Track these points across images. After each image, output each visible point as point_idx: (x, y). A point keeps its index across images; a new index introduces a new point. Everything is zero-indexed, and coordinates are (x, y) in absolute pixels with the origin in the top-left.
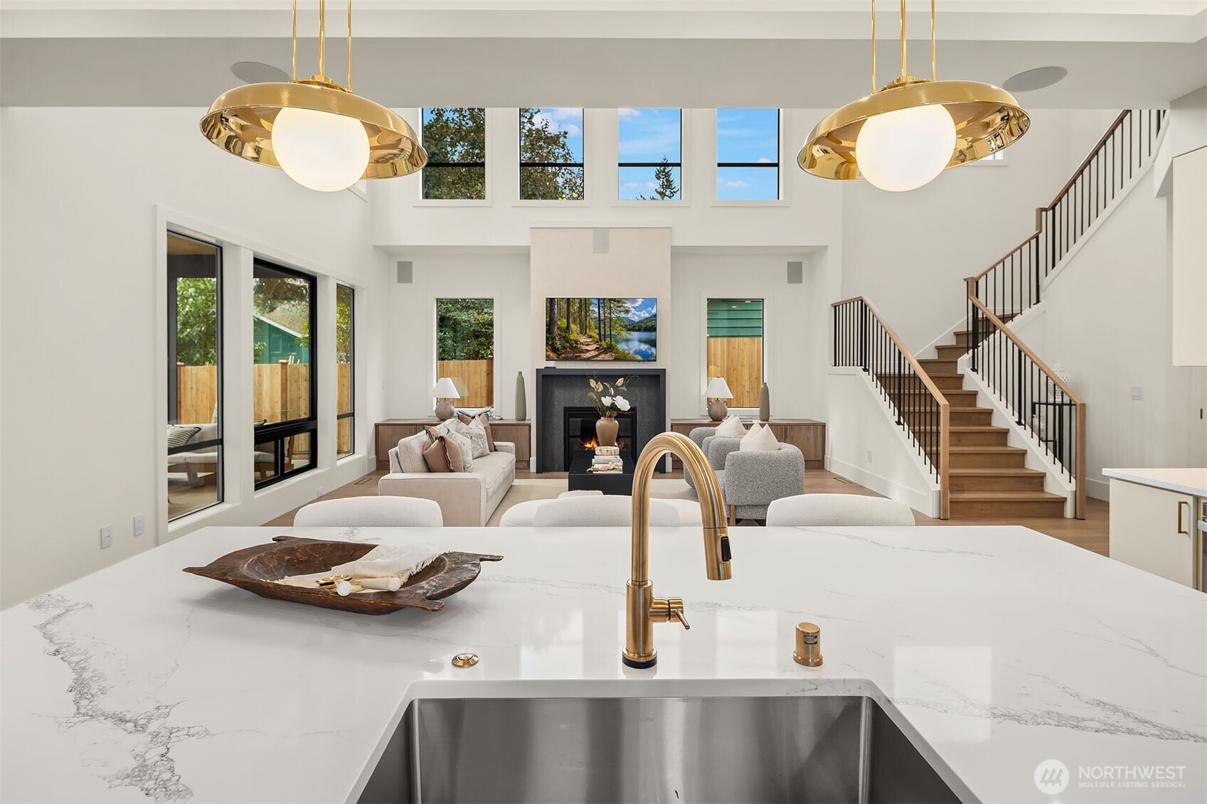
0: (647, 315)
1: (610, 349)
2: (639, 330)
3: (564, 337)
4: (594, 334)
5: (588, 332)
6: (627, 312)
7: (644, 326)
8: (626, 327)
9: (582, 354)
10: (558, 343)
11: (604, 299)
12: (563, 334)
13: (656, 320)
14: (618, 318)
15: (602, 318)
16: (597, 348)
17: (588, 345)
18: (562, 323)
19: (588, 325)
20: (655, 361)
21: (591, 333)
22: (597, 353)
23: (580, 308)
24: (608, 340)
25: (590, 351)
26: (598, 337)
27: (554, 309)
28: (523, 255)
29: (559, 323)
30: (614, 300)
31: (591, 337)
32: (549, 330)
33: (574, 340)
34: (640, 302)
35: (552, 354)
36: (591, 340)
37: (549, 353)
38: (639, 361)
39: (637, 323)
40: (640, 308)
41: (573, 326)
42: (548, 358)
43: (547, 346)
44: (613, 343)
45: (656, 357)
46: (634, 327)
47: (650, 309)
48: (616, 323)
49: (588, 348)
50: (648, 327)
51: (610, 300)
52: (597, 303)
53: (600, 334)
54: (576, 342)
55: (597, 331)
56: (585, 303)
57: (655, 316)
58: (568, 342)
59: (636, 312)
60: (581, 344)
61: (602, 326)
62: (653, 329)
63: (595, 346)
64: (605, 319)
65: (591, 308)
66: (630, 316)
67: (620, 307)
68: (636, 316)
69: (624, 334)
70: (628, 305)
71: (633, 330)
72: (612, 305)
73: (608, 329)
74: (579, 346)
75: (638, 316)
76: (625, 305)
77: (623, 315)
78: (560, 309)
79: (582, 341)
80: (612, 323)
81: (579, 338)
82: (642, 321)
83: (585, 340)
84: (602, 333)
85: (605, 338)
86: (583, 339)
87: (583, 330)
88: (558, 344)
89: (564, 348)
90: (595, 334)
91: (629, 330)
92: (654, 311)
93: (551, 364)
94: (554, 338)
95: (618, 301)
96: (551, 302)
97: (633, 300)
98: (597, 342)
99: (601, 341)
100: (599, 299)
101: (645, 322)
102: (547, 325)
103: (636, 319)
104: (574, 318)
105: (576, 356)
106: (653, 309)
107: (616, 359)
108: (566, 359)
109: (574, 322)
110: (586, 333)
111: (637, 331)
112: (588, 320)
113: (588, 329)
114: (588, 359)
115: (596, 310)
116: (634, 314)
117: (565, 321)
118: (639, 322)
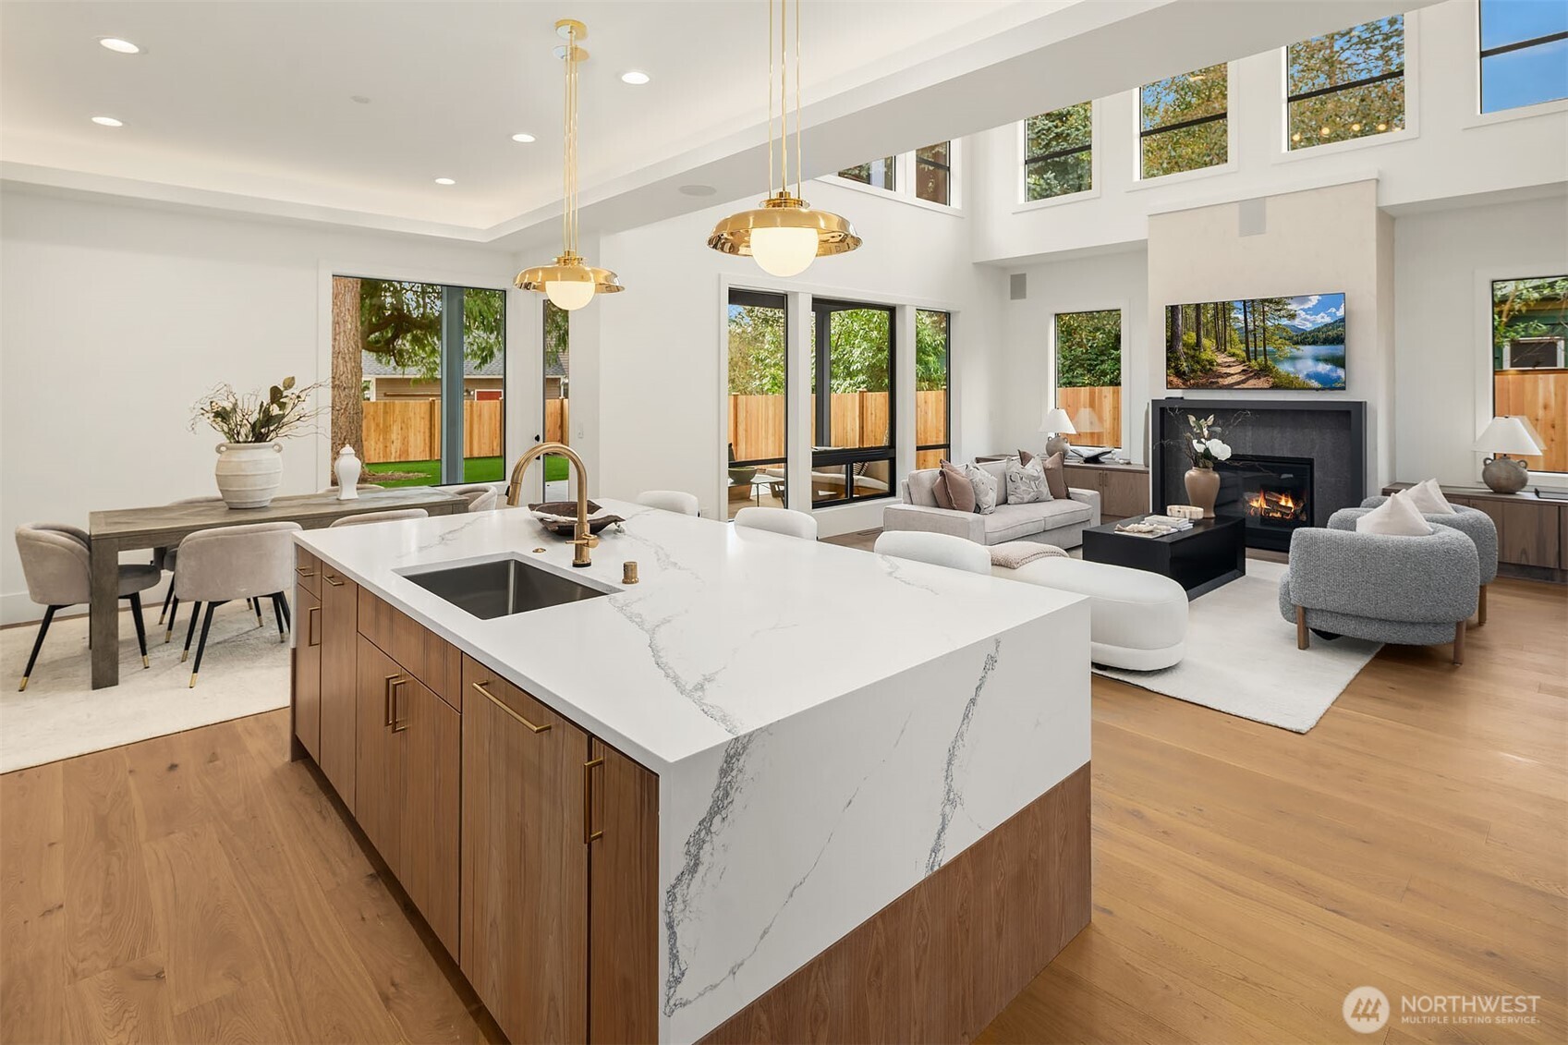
0: (1328, 320)
1: (1264, 371)
2: (1314, 343)
3: (1193, 357)
4: (1237, 352)
5: (1228, 348)
6: (1292, 316)
7: (1322, 336)
8: (1290, 339)
9: (1220, 380)
10: (1185, 364)
11: (1253, 301)
12: (1192, 352)
13: (1344, 326)
14: (1277, 327)
15: (1251, 327)
16: (1243, 371)
17: (1229, 366)
18: (1191, 337)
19: (1228, 338)
20: (1344, 388)
21: (1233, 350)
22: (1244, 377)
23: (1215, 316)
24: (1261, 359)
25: (1233, 375)
26: (1244, 354)
27: (1177, 319)
28: (1137, 252)
29: (1185, 338)
30: (1270, 301)
31: (1233, 355)
32: (1171, 347)
33: (1207, 360)
34: (1314, 300)
35: (1175, 380)
36: (1233, 359)
37: (1171, 378)
38: (1317, 389)
39: (1310, 332)
40: (1315, 311)
41: (1205, 341)
42: (1170, 385)
43: (1168, 368)
44: (1269, 362)
45: (1345, 383)
46: (1304, 339)
47: (1334, 310)
48: (1273, 334)
49: (1228, 370)
50: (1333, 337)
51: (1263, 301)
52: (1242, 307)
53: (1247, 351)
54: (1211, 363)
55: (1243, 346)
56: (1223, 309)
57: (1343, 320)
58: (1198, 363)
59: (1308, 317)
60: (1218, 365)
61: (1251, 339)
62: (1340, 340)
63: (1240, 368)
64: (1255, 330)
65: (1232, 315)
66: (1297, 322)
67: (1280, 310)
68: (1306, 322)
69: (1289, 350)
70: (1293, 307)
71: (1303, 342)
72: (1266, 309)
73: (1260, 344)
74: (1215, 368)
75: (1313, 322)
76: (1289, 307)
77: (1285, 322)
78: (1185, 319)
79: (1219, 361)
80: (1267, 335)
81: (1214, 357)
82: (1318, 330)
83: (1225, 360)
84: (1252, 348)
85: (1255, 356)
86: (1221, 358)
87: (1221, 347)
88: (1184, 366)
89: (1193, 371)
90: (1240, 350)
91: (1297, 343)
92: (1340, 313)
93: (1177, 393)
94: (1178, 359)
95: (1277, 302)
96: (1173, 311)
97: (1303, 299)
98: (1244, 362)
99: (1249, 360)
100: (1244, 301)
101: (1325, 329)
102: (1167, 341)
103: (1309, 326)
104: (1207, 330)
105: (1212, 382)
106: (1338, 310)
107: (1275, 387)
108: (1197, 387)
109: (1207, 336)
110: (1225, 350)
111: (1310, 344)
112: (1228, 331)
113: (1228, 345)
114: (1230, 387)
115: (1241, 317)
116: (1306, 320)
117: (1194, 335)
118: (1314, 331)
